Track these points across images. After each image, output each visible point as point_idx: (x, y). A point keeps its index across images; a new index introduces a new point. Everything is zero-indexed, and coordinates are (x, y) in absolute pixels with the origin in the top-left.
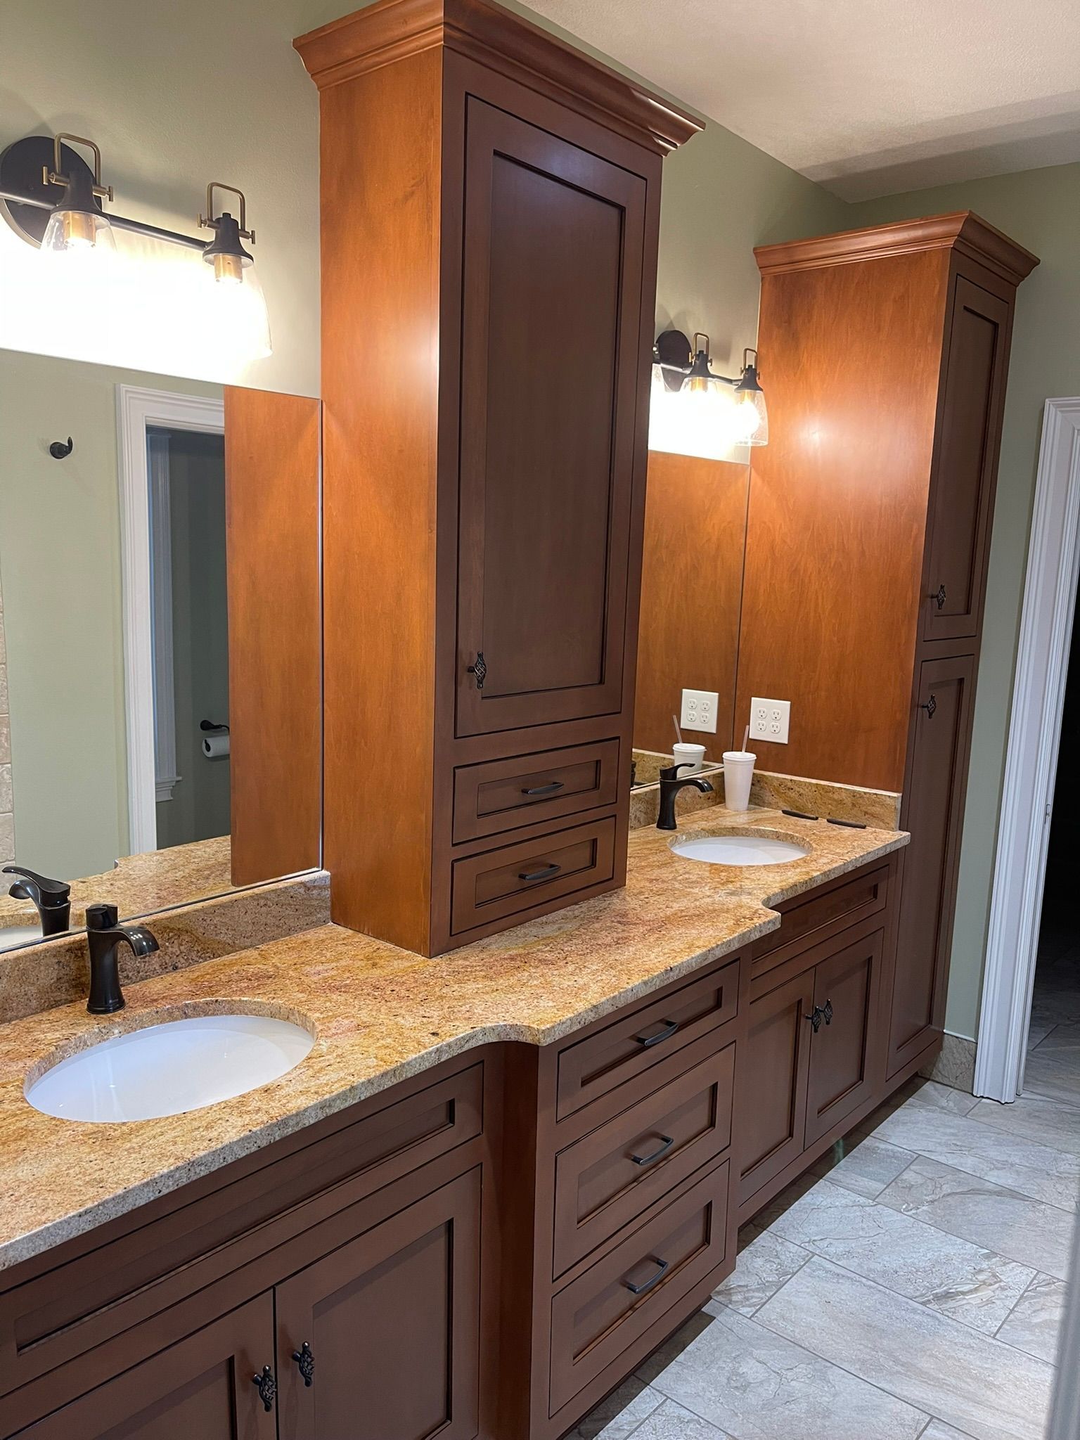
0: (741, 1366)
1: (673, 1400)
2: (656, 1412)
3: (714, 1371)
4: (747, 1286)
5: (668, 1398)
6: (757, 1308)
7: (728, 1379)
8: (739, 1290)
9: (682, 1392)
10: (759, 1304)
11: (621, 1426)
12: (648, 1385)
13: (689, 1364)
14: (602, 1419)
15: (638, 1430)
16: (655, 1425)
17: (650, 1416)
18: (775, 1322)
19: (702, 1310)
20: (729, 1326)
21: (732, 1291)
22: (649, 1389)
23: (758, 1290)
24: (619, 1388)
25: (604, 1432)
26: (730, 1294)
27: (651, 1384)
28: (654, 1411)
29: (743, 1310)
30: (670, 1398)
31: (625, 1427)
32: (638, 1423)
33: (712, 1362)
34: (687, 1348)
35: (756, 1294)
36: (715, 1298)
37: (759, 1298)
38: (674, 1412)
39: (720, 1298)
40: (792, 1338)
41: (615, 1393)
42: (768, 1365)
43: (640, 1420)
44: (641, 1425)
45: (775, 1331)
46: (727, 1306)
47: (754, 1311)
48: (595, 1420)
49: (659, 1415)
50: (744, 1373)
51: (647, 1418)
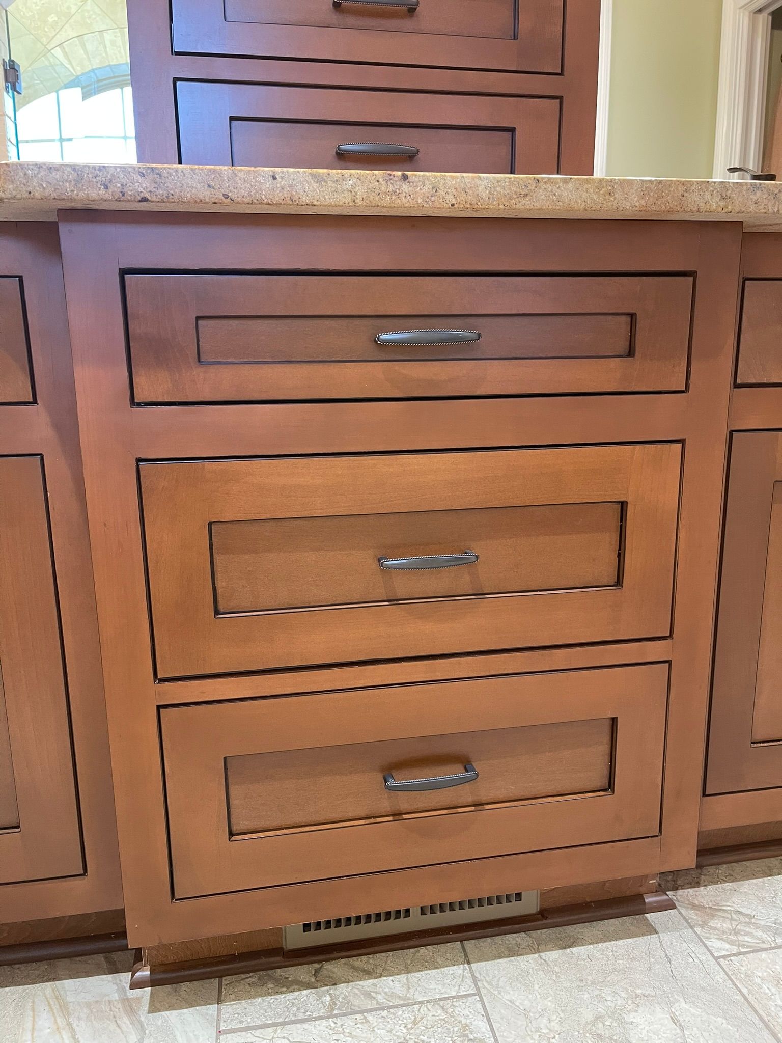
0: (636, 1011)
1: (482, 1001)
2: (441, 1003)
3: (586, 996)
4: (750, 917)
5: (479, 993)
6: (743, 950)
7: (597, 1018)
8: (734, 916)
9: (507, 997)
10: (748, 947)
11: (376, 993)
12: (469, 963)
13: (557, 969)
14: (364, 971)
15: (392, 1010)
16: (422, 1018)
17: (428, 1002)
18: (758, 981)
19: (647, 915)
20: (670, 952)
21: (719, 914)
22: (465, 969)
23: (766, 929)
24: (425, 946)
25: (347, 987)
26: (713, 916)
27: (474, 966)
28: (441, 999)
29: (715, 944)
30: (481, 997)
31: (379, 997)
32: (402, 1002)
33: (593, 983)
34: (574, 950)
35: (759, 933)
36: (683, 911)
37: (759, 939)
38: (467, 1017)
39: (691, 914)
40: (769, 1015)
41: (412, 950)
42: (686, 1032)
43: (409, 999)
44: (402, 1006)
45: (745, 991)
46: (692, 928)
47: (735, 951)
48: (353, 967)
49: (443, 1008)
50: (632, 1023)
51: (421, 1003)
